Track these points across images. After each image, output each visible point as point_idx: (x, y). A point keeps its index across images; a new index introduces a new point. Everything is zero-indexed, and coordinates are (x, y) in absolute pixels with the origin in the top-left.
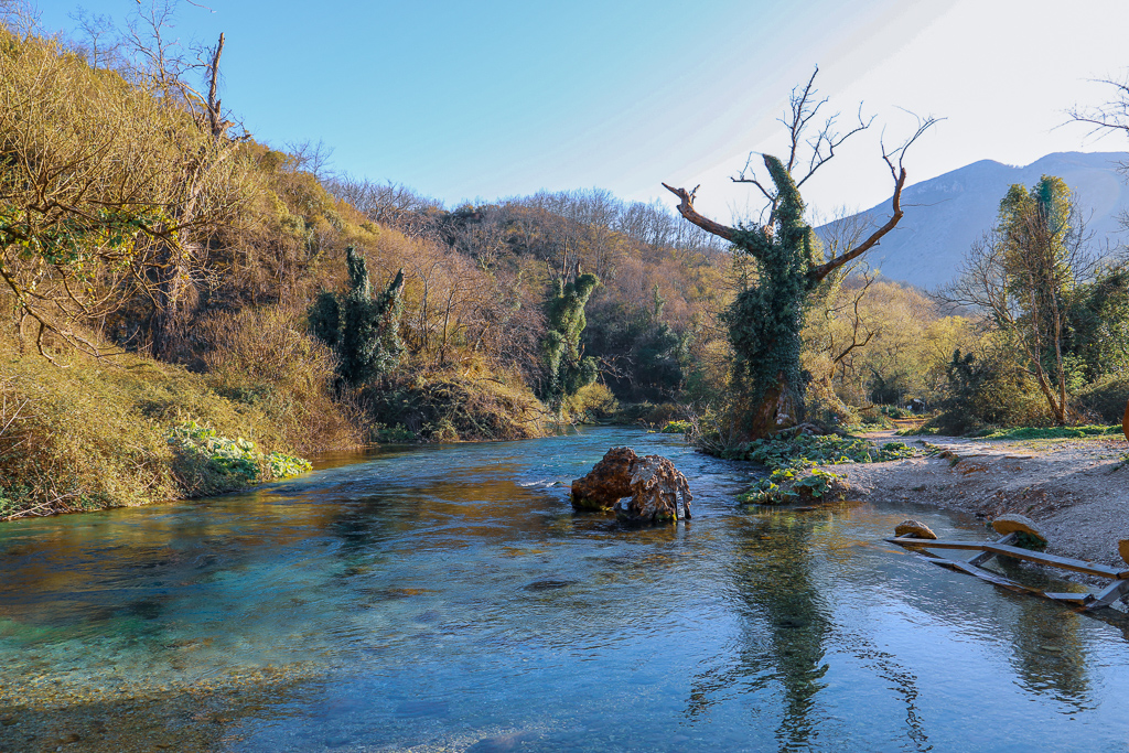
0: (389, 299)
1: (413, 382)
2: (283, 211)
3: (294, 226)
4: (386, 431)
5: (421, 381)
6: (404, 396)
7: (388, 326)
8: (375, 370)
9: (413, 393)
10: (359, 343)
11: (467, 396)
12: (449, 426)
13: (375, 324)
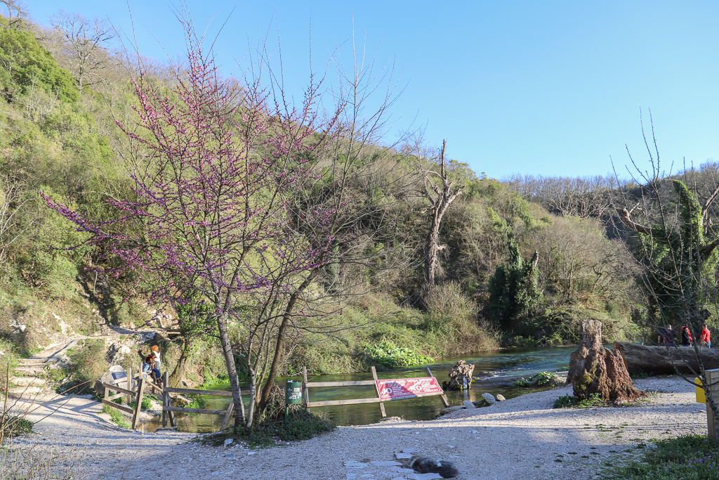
0: (530, 268)
1: (544, 312)
2: (497, 218)
3: (500, 226)
4: (523, 340)
5: (548, 312)
6: (538, 321)
7: (530, 283)
8: (524, 307)
9: (542, 319)
10: (515, 293)
11: (571, 320)
12: (557, 337)
13: (523, 282)
